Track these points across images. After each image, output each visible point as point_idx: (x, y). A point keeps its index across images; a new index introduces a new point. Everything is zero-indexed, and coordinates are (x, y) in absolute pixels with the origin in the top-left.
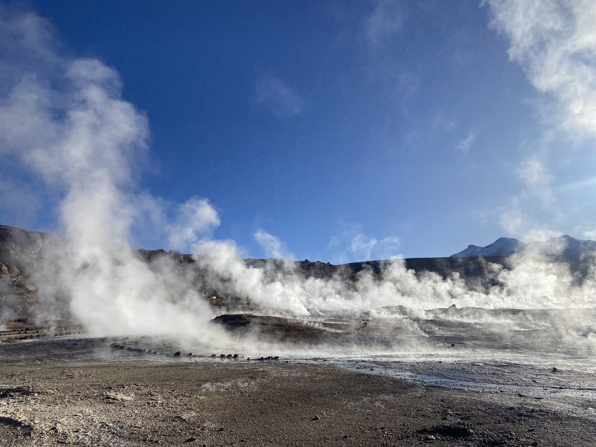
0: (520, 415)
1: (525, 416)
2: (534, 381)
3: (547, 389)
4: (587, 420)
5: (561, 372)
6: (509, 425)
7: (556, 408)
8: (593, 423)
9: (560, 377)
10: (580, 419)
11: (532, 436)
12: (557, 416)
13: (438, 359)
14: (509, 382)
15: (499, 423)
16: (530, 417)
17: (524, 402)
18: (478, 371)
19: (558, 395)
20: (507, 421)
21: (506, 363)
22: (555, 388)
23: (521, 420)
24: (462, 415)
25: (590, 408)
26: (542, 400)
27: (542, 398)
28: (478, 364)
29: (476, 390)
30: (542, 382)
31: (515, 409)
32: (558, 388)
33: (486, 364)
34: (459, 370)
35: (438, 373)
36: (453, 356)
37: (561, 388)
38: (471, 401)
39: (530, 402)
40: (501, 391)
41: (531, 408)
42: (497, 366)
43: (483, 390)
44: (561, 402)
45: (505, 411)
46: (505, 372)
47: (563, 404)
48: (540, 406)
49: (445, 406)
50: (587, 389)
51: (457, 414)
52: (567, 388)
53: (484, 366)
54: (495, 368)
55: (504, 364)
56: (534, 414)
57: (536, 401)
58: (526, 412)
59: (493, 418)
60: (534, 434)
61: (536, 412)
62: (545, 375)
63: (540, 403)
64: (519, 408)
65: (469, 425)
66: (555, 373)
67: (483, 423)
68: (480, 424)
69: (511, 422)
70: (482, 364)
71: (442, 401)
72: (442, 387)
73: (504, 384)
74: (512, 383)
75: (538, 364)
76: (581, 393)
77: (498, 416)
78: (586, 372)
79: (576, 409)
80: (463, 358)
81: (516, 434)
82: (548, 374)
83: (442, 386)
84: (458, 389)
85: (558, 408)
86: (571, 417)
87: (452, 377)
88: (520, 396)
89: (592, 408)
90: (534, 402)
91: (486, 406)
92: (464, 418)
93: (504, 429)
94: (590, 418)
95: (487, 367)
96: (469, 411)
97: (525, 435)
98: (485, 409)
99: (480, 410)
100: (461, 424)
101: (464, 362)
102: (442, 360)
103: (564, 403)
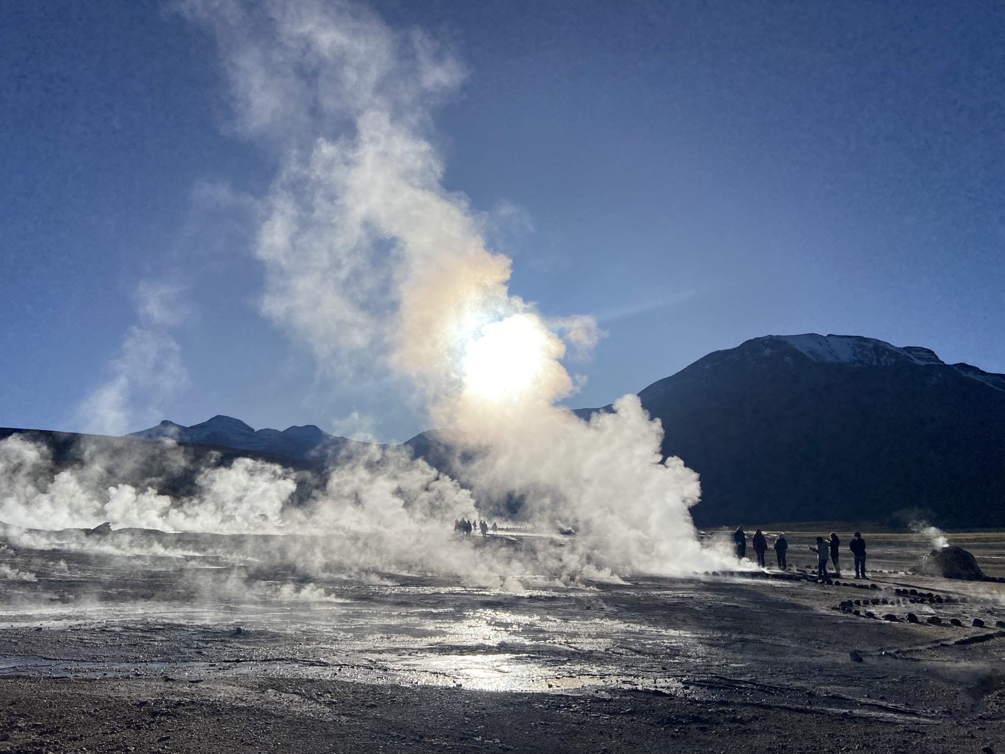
0: (154, 714)
1: (162, 715)
2: (198, 653)
3: (214, 665)
4: (258, 710)
5: (247, 634)
6: (127, 734)
7: (219, 695)
8: (266, 714)
9: (242, 643)
10: (248, 710)
11: (163, 748)
12: (216, 708)
13: (37, 624)
14: (157, 656)
15: (111, 733)
16: (171, 715)
17: (169, 689)
18: (107, 642)
19: (230, 674)
20: (129, 727)
21: (164, 625)
22: (229, 661)
23: (153, 722)
24: (43, 727)
25: (270, 690)
26: (200, 685)
27: (202, 681)
28: (113, 629)
29: (91, 675)
30: (213, 652)
31: (150, 704)
32: (233, 661)
33: (127, 629)
34: (72, 641)
35: (26, 651)
36: (69, 618)
37: (238, 661)
38: (72, 699)
39: (179, 688)
40: (137, 675)
41: (177, 699)
42: (145, 631)
43: (105, 674)
44: (229, 685)
45: (130, 709)
46: (155, 641)
47: (231, 687)
48: (193, 694)
49: (15, 713)
50: (276, 659)
51: (35, 726)
52: (246, 661)
53: (122, 631)
54: (140, 634)
55: (159, 627)
56: (180, 710)
57: (189, 687)
58: (167, 707)
59: (104, 724)
60: (167, 744)
61: (184, 705)
62: (222, 641)
63: (196, 689)
64: (156, 702)
65: (52, 744)
66: (237, 638)
67: (82, 736)
68: (75, 739)
69: (134, 729)
70: (118, 629)
71: (13, 703)
72: (24, 677)
73: (146, 662)
74: (161, 658)
75: (216, 623)
76: (264, 666)
77: (115, 719)
78: (283, 632)
79: (248, 694)
80: (90, 619)
81: (135, 749)
82: (227, 639)
83: (23, 674)
84: (54, 678)
85: (222, 695)
86: (238, 708)
87: (52, 657)
88: (167, 680)
89: (273, 689)
90: (186, 689)
91: (97, 704)
92: (46, 732)
93: (116, 743)
94: (265, 706)
95: (127, 634)
96: (61, 717)
97: (151, 749)
98: (96, 710)
99: (84, 713)
100: (35, 744)
101: (86, 628)
102: (45, 624)
103: (234, 686)
